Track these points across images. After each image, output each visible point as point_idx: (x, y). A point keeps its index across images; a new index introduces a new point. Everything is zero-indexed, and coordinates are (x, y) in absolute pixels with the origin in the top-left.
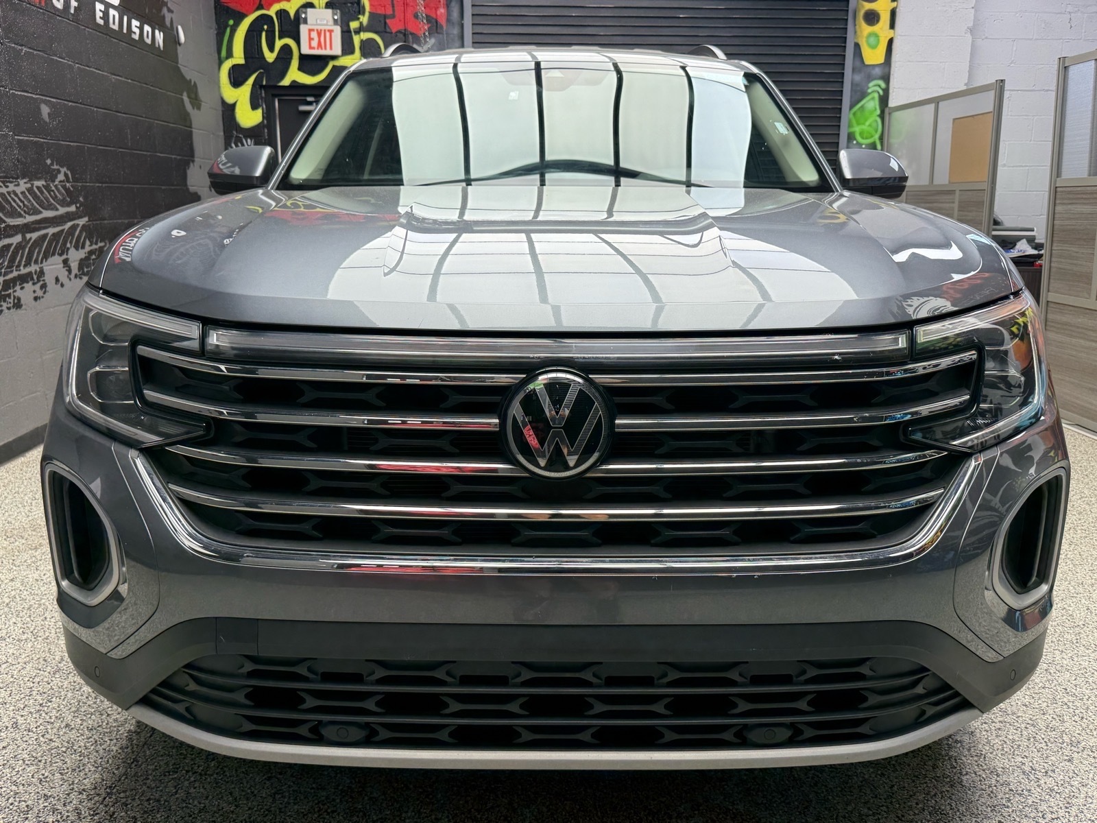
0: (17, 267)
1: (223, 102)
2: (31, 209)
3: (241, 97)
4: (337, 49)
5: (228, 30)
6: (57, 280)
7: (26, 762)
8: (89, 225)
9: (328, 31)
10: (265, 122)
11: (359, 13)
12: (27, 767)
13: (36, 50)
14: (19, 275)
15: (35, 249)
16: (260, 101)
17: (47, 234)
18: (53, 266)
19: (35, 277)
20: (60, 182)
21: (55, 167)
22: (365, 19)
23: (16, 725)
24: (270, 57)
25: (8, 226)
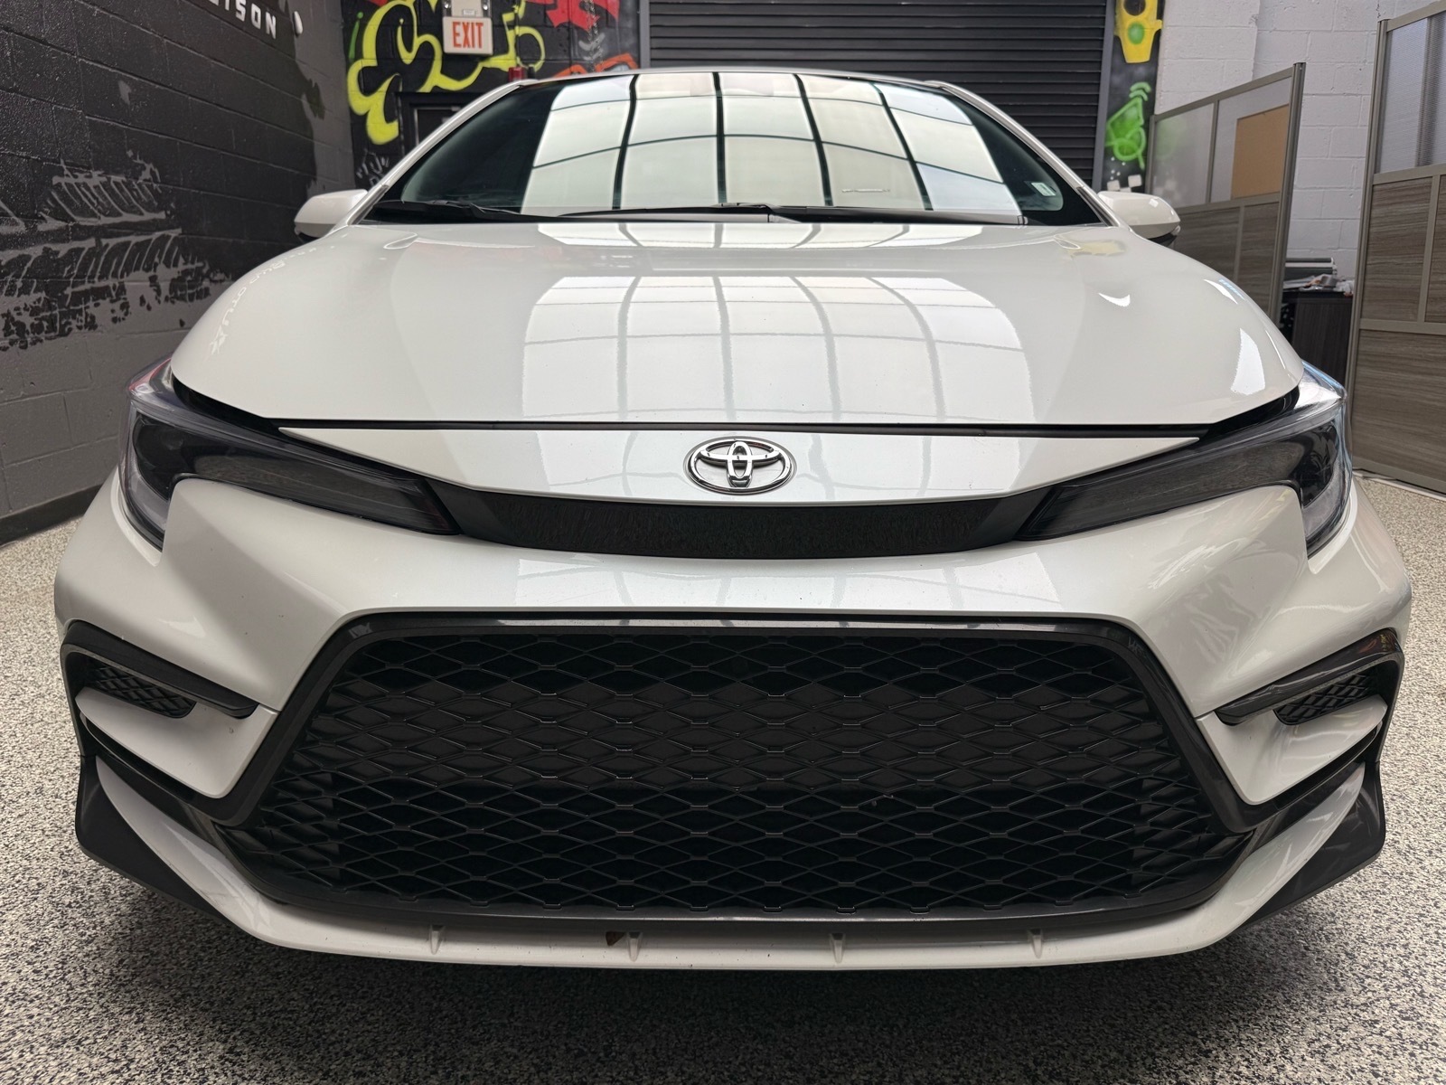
0: (89, 277)
1: (352, 112)
2: (108, 209)
3: (372, 106)
4: (487, 47)
5: (357, 25)
6: (142, 300)
7: (46, 833)
8: (183, 240)
9: (477, 24)
10: (402, 137)
11: (514, 3)
12: (46, 839)
13: (110, 12)
14: (92, 288)
15: (114, 258)
16: (396, 112)
17: (129, 243)
18: (137, 283)
19: (114, 293)
20: (145, 180)
21: (139, 161)
22: (520, 10)
23: (40, 791)
24: (407, 57)
25: (78, 226)
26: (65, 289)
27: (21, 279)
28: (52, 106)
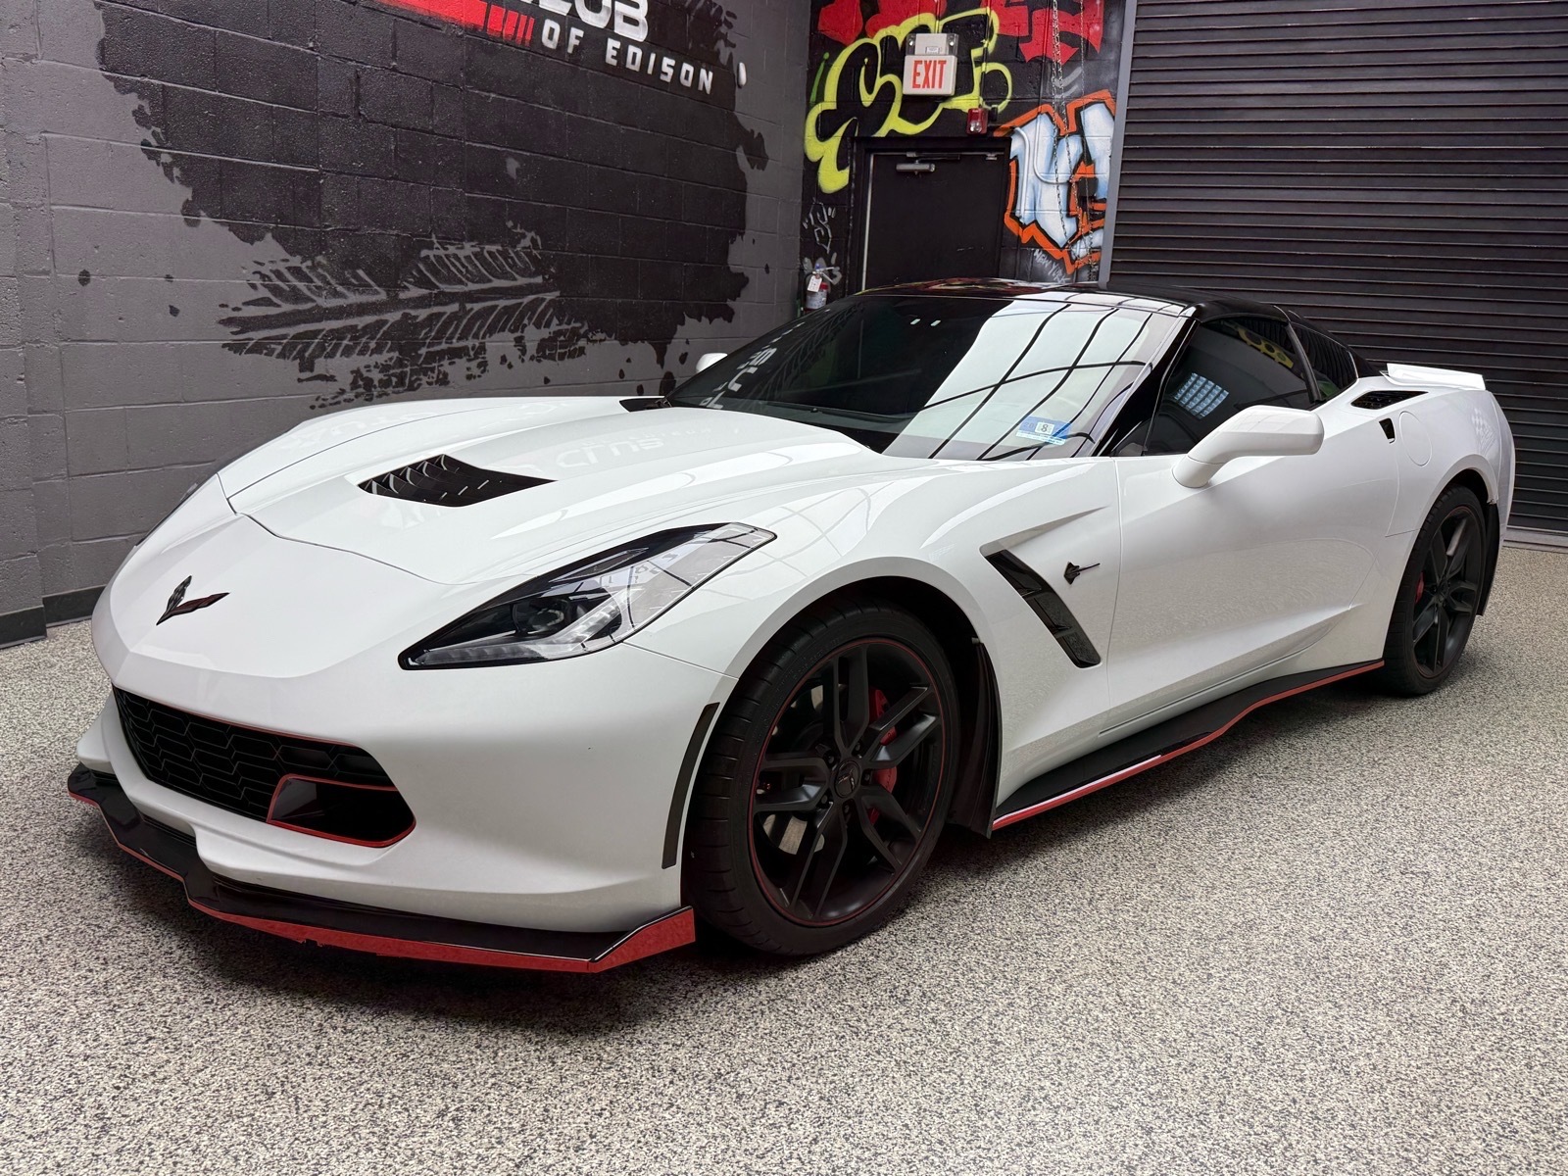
1: (805, 159)
2: (478, 276)
3: (826, 152)
4: (948, 88)
5: (822, 67)
6: (504, 359)
8: (560, 302)
9: (940, 62)
10: (853, 185)
11: (985, 38)
13: (508, 96)
14: (449, 348)
15: (476, 322)
16: (850, 158)
17: (497, 306)
18: (500, 344)
19: (472, 353)
20: (524, 247)
21: (519, 230)
22: (990, 45)
24: (867, 99)
25: (440, 293)
26: (419, 349)
27: (375, 341)
28: (430, 188)
